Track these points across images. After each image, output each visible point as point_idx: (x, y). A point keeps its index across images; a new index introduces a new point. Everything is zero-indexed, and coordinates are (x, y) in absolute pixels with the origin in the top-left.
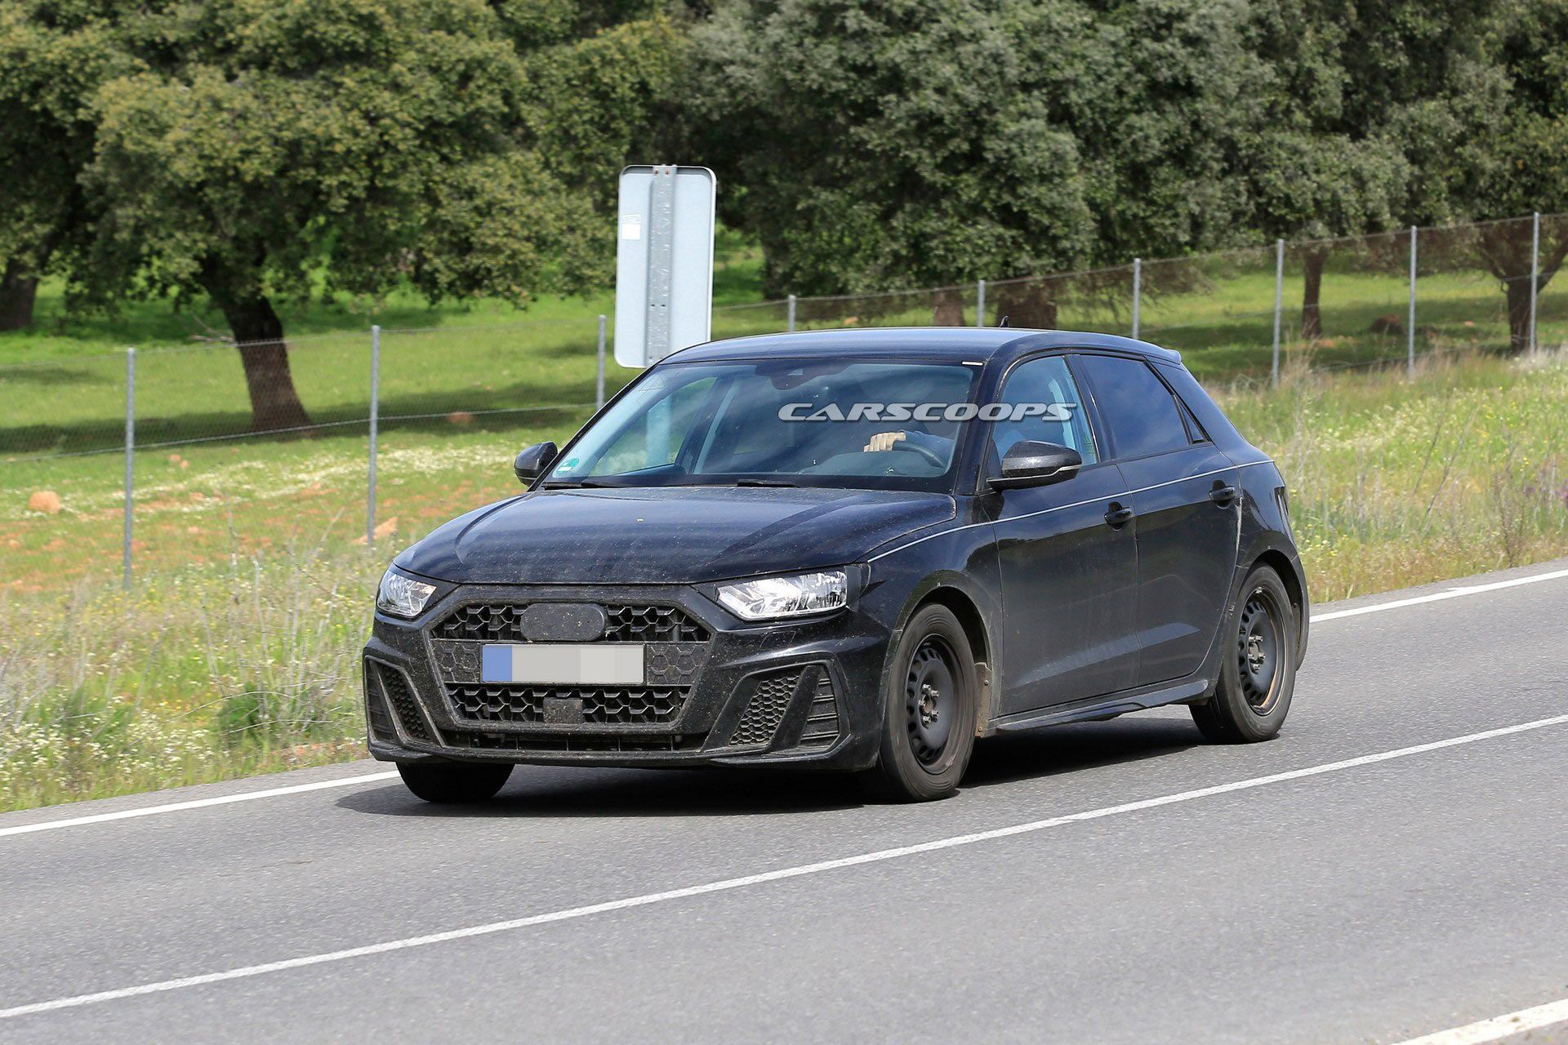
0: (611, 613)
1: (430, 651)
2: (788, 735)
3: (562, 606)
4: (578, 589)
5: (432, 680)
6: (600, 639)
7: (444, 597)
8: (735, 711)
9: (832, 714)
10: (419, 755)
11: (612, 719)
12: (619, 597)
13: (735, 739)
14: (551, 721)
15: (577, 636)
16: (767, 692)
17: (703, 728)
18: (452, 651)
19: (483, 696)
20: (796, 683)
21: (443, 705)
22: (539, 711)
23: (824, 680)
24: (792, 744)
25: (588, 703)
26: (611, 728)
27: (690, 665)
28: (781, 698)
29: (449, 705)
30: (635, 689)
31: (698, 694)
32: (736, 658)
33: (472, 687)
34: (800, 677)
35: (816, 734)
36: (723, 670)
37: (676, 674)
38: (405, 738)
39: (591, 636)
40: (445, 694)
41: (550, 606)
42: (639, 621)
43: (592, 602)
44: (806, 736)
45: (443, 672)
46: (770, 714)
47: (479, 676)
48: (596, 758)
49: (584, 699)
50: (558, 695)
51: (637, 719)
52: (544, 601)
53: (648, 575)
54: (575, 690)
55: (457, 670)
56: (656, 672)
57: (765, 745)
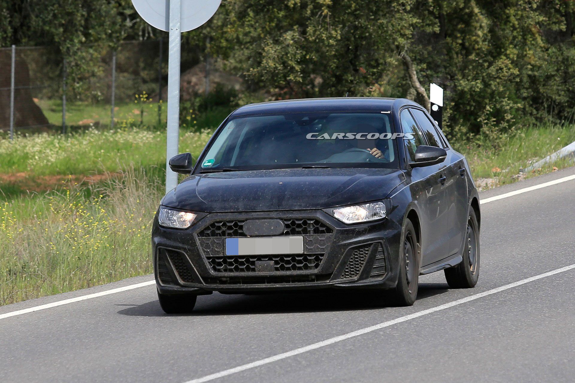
0: (286, 223)
1: (198, 243)
2: (365, 274)
3: (263, 220)
4: (269, 213)
5: (199, 255)
6: (282, 234)
7: (202, 219)
8: (344, 263)
9: (383, 264)
10: (192, 289)
11: (288, 269)
12: (290, 216)
13: (343, 276)
14: (259, 271)
15: (271, 233)
16: (357, 255)
17: (330, 271)
18: (209, 242)
19: (225, 262)
20: (369, 251)
21: (205, 266)
22: (253, 267)
23: (380, 249)
24: (367, 278)
25: (276, 263)
26: (288, 273)
27: (324, 245)
28: (362, 257)
29: (208, 266)
30: (299, 255)
31: (328, 257)
32: (345, 240)
33: (219, 258)
34: (371, 248)
35: (375, 273)
36: (339, 246)
37: (318, 248)
38: (181, 282)
39: (278, 233)
40: (206, 262)
41: (257, 221)
42: (299, 226)
43: (276, 218)
44: (372, 274)
45: (204, 251)
46: (358, 264)
47: (224, 253)
48: (282, 286)
49: (275, 261)
50: (262, 259)
51: (300, 268)
52: (253, 219)
53: (300, 206)
54: (270, 257)
55: (212, 250)
56: (309, 247)
57: (356, 278)
